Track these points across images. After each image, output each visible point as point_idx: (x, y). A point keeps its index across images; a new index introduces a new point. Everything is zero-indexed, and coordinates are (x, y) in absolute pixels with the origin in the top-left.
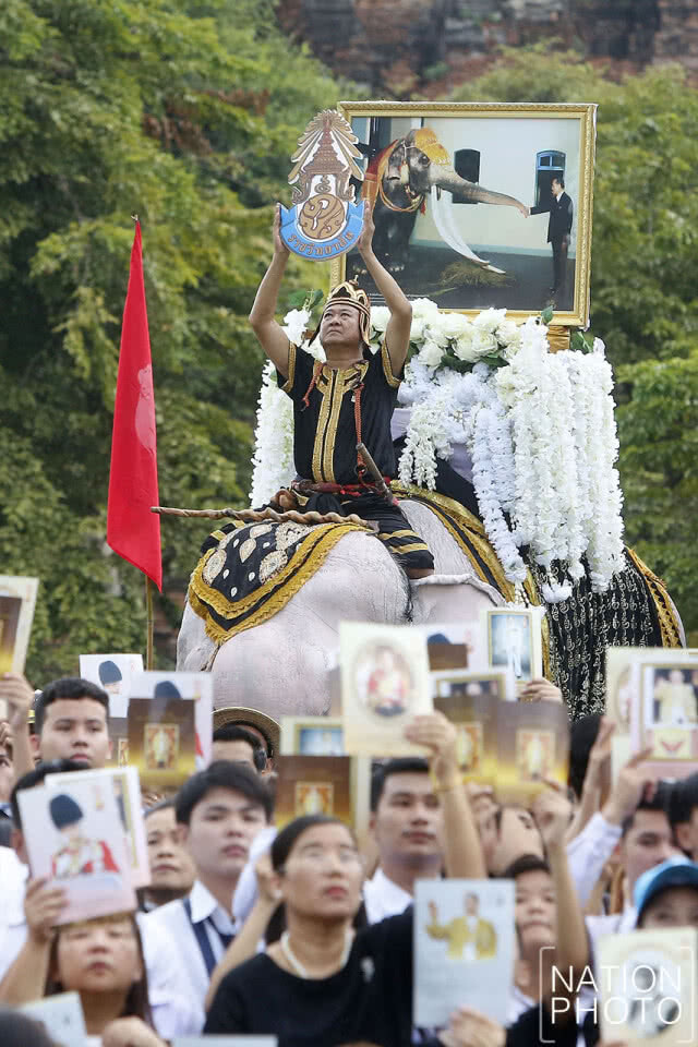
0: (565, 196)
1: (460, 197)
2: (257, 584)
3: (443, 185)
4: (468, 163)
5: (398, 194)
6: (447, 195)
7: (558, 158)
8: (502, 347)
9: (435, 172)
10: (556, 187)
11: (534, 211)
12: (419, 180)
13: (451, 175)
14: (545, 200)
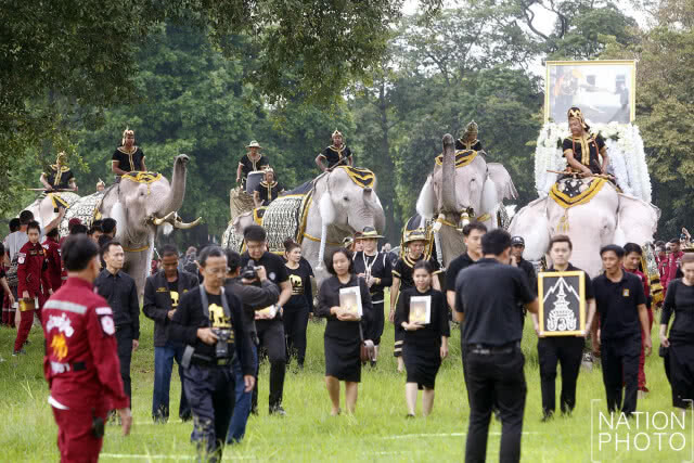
0: (626, 89)
1: (588, 90)
2: (579, 193)
3: (582, 86)
4: (591, 79)
5: (567, 90)
6: (584, 89)
7: (623, 77)
8: (618, 133)
9: (580, 82)
10: (623, 86)
11: (616, 93)
12: (574, 85)
13: (585, 83)
14: (619, 90)
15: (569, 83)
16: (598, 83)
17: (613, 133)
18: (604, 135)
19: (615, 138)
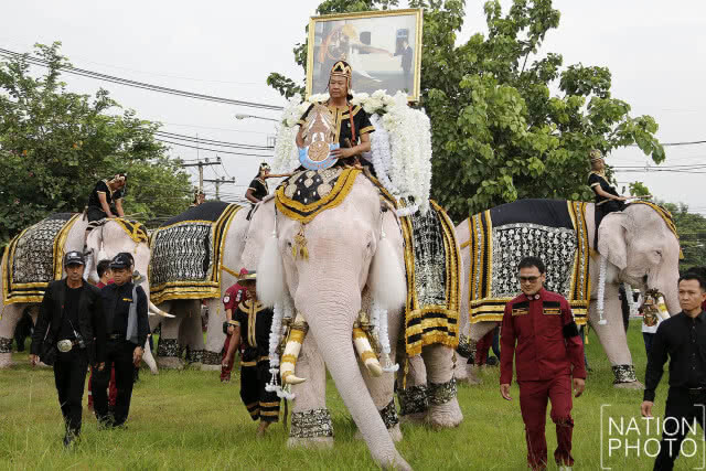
0: (409, 48)
1: (362, 51)
2: (318, 198)
3: (354, 47)
6: (356, 51)
7: (406, 32)
8: (385, 106)
9: (351, 41)
10: (405, 44)
11: (395, 55)
12: (344, 47)
13: (358, 42)
14: (400, 50)
15: (338, 45)
16: (374, 43)
17: (378, 105)
18: (367, 110)
19: (381, 112)
